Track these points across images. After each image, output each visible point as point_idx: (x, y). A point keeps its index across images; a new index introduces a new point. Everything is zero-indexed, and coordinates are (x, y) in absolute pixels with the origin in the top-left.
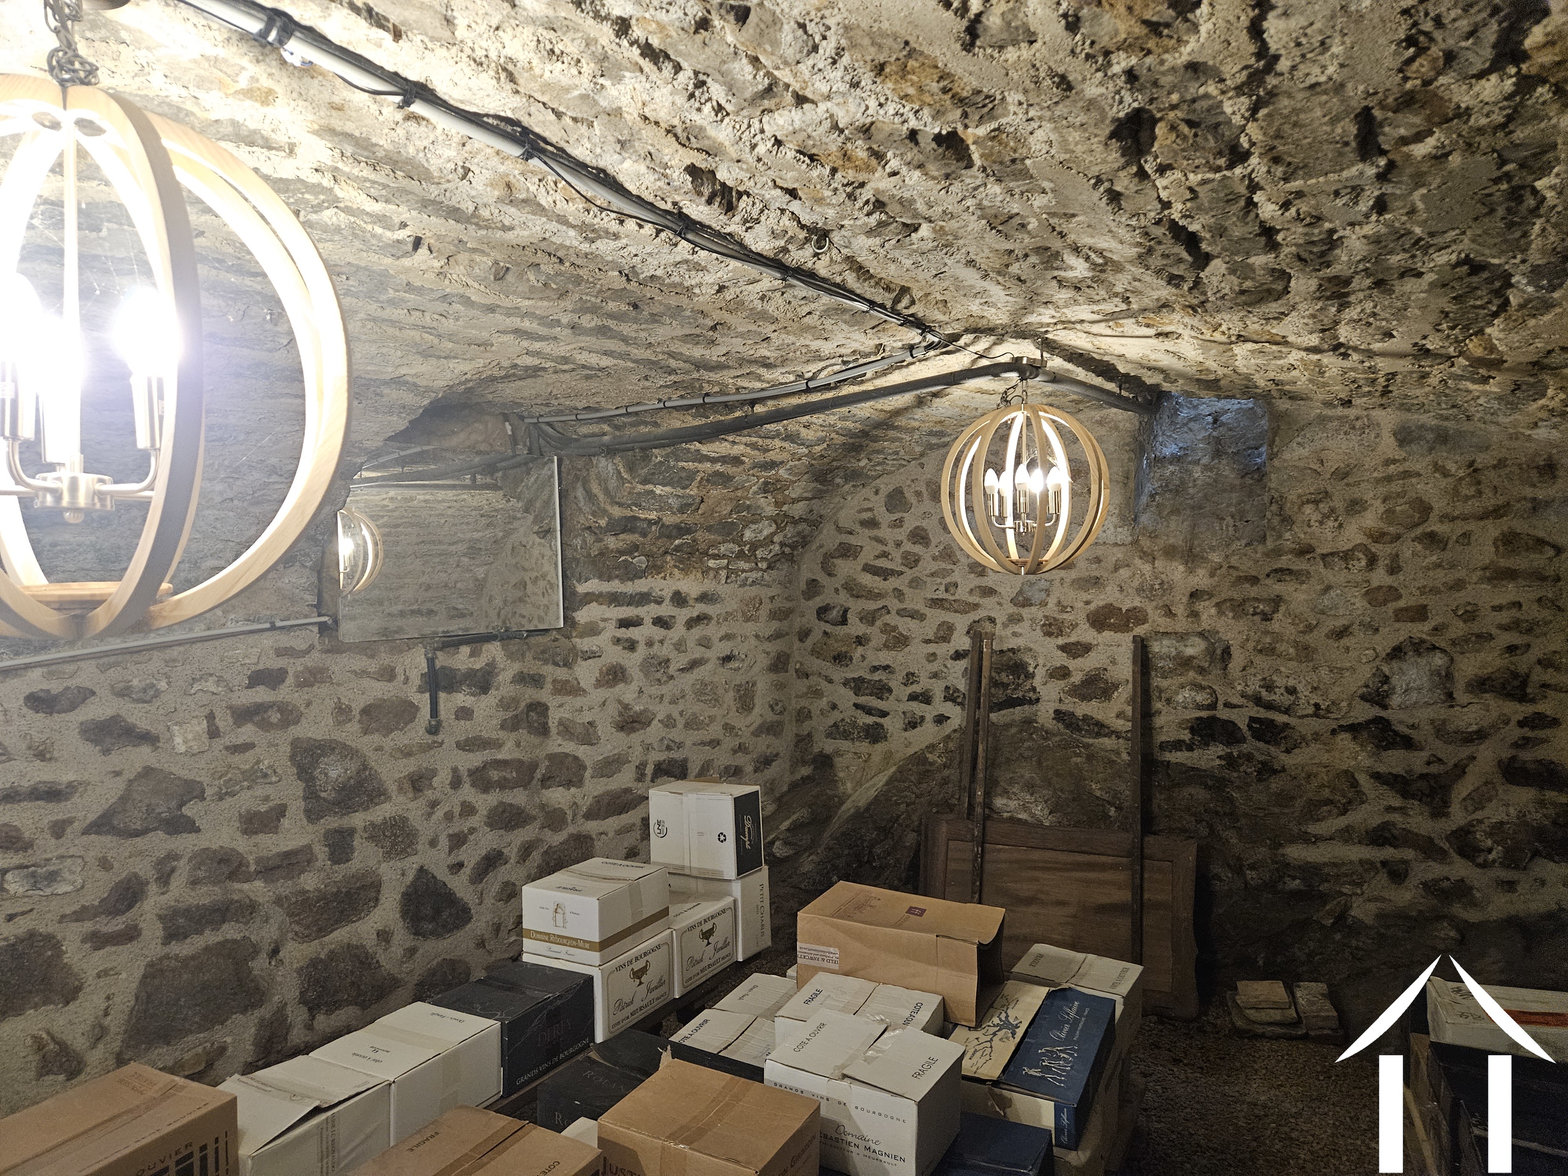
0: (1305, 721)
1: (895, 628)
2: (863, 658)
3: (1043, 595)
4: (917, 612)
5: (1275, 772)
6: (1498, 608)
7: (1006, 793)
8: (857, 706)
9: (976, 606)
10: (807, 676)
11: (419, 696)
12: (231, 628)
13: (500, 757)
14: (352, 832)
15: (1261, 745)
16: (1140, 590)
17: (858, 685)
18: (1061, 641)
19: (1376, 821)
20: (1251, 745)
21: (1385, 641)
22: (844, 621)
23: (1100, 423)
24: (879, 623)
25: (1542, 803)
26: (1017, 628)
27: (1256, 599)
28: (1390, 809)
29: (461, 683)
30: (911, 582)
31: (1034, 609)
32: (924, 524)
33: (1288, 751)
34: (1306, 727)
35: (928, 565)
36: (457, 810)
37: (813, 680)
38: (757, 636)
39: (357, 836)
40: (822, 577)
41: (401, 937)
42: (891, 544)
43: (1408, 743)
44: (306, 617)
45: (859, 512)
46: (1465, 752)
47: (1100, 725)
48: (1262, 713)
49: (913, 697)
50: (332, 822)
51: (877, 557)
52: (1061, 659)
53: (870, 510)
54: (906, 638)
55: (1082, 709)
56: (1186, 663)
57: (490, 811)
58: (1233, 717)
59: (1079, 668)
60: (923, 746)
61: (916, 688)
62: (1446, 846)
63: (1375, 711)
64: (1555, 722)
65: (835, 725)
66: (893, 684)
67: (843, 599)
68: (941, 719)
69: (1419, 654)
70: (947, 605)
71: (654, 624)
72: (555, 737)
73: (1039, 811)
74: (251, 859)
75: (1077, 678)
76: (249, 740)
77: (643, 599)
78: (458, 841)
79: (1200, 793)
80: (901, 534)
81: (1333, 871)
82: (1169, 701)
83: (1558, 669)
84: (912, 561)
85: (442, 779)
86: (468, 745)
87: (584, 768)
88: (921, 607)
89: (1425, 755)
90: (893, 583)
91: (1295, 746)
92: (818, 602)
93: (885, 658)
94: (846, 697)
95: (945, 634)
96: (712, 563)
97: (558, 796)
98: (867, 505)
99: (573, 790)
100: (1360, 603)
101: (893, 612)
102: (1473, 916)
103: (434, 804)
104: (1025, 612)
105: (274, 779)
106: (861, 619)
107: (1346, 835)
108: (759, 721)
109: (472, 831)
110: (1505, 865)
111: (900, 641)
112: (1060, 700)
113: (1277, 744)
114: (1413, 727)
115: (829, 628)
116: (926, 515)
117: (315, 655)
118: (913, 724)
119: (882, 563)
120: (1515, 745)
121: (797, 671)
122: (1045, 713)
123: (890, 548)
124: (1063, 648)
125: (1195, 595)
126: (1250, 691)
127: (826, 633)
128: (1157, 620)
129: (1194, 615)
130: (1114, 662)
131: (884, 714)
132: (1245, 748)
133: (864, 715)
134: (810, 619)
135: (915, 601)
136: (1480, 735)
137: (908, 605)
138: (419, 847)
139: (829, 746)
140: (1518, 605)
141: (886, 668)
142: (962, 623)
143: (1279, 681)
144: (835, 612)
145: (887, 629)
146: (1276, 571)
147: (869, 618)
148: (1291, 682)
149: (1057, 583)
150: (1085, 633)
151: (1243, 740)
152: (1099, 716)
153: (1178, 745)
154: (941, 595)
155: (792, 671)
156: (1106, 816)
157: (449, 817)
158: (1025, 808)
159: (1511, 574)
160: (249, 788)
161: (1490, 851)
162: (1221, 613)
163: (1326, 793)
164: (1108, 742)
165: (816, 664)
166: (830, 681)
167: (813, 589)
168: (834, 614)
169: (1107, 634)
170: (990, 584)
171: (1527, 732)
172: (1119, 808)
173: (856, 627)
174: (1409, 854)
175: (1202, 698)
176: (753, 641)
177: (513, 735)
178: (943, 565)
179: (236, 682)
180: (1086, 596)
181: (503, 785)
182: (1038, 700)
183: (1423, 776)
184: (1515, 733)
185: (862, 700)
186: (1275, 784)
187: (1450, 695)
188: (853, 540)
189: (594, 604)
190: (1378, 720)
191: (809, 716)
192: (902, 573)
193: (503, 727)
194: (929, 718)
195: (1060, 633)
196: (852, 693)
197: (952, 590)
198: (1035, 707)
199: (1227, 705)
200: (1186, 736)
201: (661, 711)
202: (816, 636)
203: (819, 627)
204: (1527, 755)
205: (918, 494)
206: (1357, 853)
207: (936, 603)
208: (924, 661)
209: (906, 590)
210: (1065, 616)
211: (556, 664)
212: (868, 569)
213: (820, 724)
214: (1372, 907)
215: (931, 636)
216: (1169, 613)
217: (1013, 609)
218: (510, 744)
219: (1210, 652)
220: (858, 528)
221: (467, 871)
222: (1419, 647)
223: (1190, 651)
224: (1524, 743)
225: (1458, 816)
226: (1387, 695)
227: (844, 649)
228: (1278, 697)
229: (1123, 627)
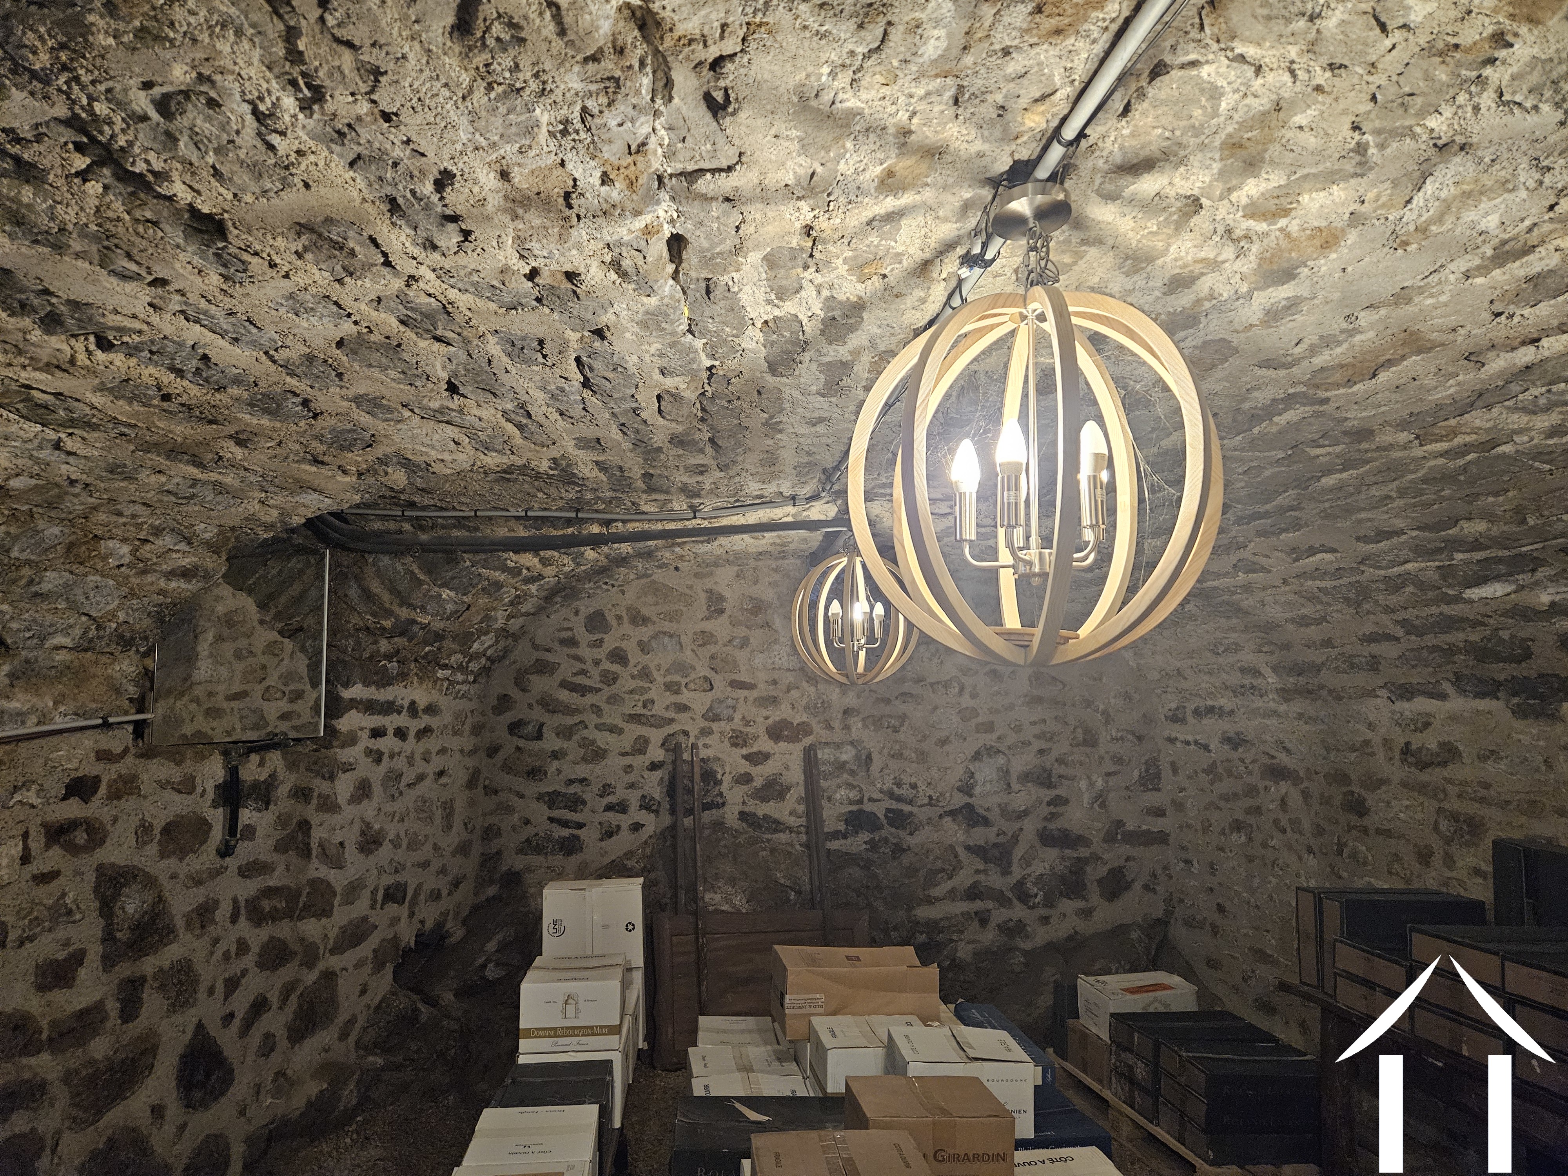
0: (924, 809)
1: (593, 742)
2: (559, 771)
3: (731, 711)
4: (616, 726)
5: (904, 850)
6: (1034, 723)
7: (713, 889)
8: (551, 820)
9: (672, 721)
10: (496, 792)
11: (212, 811)
12: (60, 723)
13: (271, 884)
14: (143, 979)
15: (893, 830)
16: (807, 708)
17: (552, 799)
18: (745, 751)
19: (969, 882)
20: (888, 831)
21: (971, 748)
22: (539, 736)
23: (776, 570)
24: (576, 737)
25: (1063, 858)
26: (707, 741)
27: (890, 716)
28: (978, 872)
29: (249, 796)
30: (609, 698)
31: (723, 724)
32: (624, 645)
33: (911, 834)
34: (922, 814)
35: (626, 683)
36: (233, 949)
37: (503, 796)
38: (462, 751)
39: (147, 986)
40: (514, 693)
41: (174, 1111)
42: (589, 662)
43: (986, 822)
44: (126, 713)
45: (559, 631)
46: (1017, 826)
47: (777, 822)
48: (894, 805)
49: (609, 808)
50: (124, 970)
51: (575, 674)
52: (744, 767)
53: (570, 629)
54: (605, 751)
55: (762, 809)
56: (841, 766)
57: (263, 947)
58: (875, 810)
59: (761, 773)
60: (621, 853)
61: (612, 799)
62: (1010, 895)
63: (966, 799)
64: (1066, 802)
65: (528, 841)
66: (587, 797)
67: (537, 714)
68: (636, 827)
69: (990, 756)
70: (643, 720)
71: (395, 735)
72: (314, 860)
73: (739, 901)
74: (44, 1023)
75: (758, 782)
76: (56, 868)
77: (389, 708)
78: (232, 985)
79: (856, 872)
80: (601, 653)
81: (946, 924)
82: (829, 799)
83: (1066, 765)
84: (610, 679)
85: (223, 912)
86: (247, 871)
87: (335, 894)
88: (619, 722)
89: (995, 829)
90: (590, 699)
91: (916, 829)
92: (509, 717)
93: (582, 771)
94: (540, 813)
95: (641, 746)
96: (440, 674)
97: (311, 928)
98: (566, 625)
99: (324, 920)
100: (955, 719)
101: (591, 727)
102: (1028, 945)
103: (216, 941)
104: (715, 726)
105: (78, 917)
106: (558, 735)
107: (952, 895)
108: (457, 840)
109: (244, 973)
110: (1045, 906)
111: (598, 754)
112: (744, 803)
113: (904, 829)
114: (988, 810)
115: (522, 743)
116: (624, 637)
117: (129, 760)
118: (609, 833)
119: (580, 680)
120: (1045, 819)
121: (485, 787)
122: (730, 815)
123: (588, 666)
124: (746, 757)
125: (846, 712)
126: (885, 788)
127: (518, 749)
128: (819, 732)
129: (847, 728)
130: (787, 768)
131: (580, 826)
132: (884, 833)
133: (559, 828)
134: (502, 734)
135: (613, 716)
136: (1025, 813)
137: (608, 720)
138: (199, 996)
139: (518, 863)
140: (1044, 721)
141: (583, 781)
142: (656, 736)
143: (906, 779)
144: (530, 727)
145: (586, 743)
146: (903, 694)
147: (566, 733)
148: (913, 780)
149: (742, 700)
150: (764, 744)
151: (880, 827)
152: (776, 815)
153: (836, 835)
154: (639, 710)
155: (480, 788)
156: (788, 900)
157: (226, 956)
158: (727, 900)
159: (1039, 700)
160: (50, 930)
161: (1036, 896)
162: (865, 726)
163: (939, 864)
164: (783, 837)
165: (505, 779)
166: (522, 796)
167: (504, 702)
168: (529, 729)
169: (782, 744)
170: (684, 701)
171: (1052, 809)
172: (799, 893)
173: (551, 742)
174: (990, 904)
175: (853, 795)
176: (458, 755)
177: (283, 857)
178: (641, 684)
179: (53, 794)
180: (765, 713)
181: (274, 916)
182: (724, 804)
183: (995, 845)
184: (1045, 810)
185: (556, 813)
186: (906, 860)
187: (1009, 785)
188: (550, 657)
189: (354, 711)
190: (969, 806)
191: (499, 833)
192: (600, 690)
193: (276, 850)
194: (625, 826)
195: (745, 745)
196: (546, 807)
197: (649, 706)
198: (721, 811)
199: (871, 800)
200: (842, 827)
201: (392, 830)
202: (507, 751)
203: (510, 743)
204: (1052, 826)
205: (619, 618)
206: (961, 907)
207: (634, 718)
208: (621, 772)
209: (603, 706)
210: (749, 729)
211: (323, 777)
212: (564, 685)
213: (509, 842)
214: (970, 947)
215: (628, 749)
216: (830, 727)
217: (703, 724)
218: (280, 869)
219: (857, 757)
220: (556, 646)
221: (237, 1022)
222: (992, 751)
223: (844, 757)
224: (1053, 816)
225: (1017, 872)
226: (973, 786)
227: (538, 764)
228: (904, 792)
229: (794, 739)
